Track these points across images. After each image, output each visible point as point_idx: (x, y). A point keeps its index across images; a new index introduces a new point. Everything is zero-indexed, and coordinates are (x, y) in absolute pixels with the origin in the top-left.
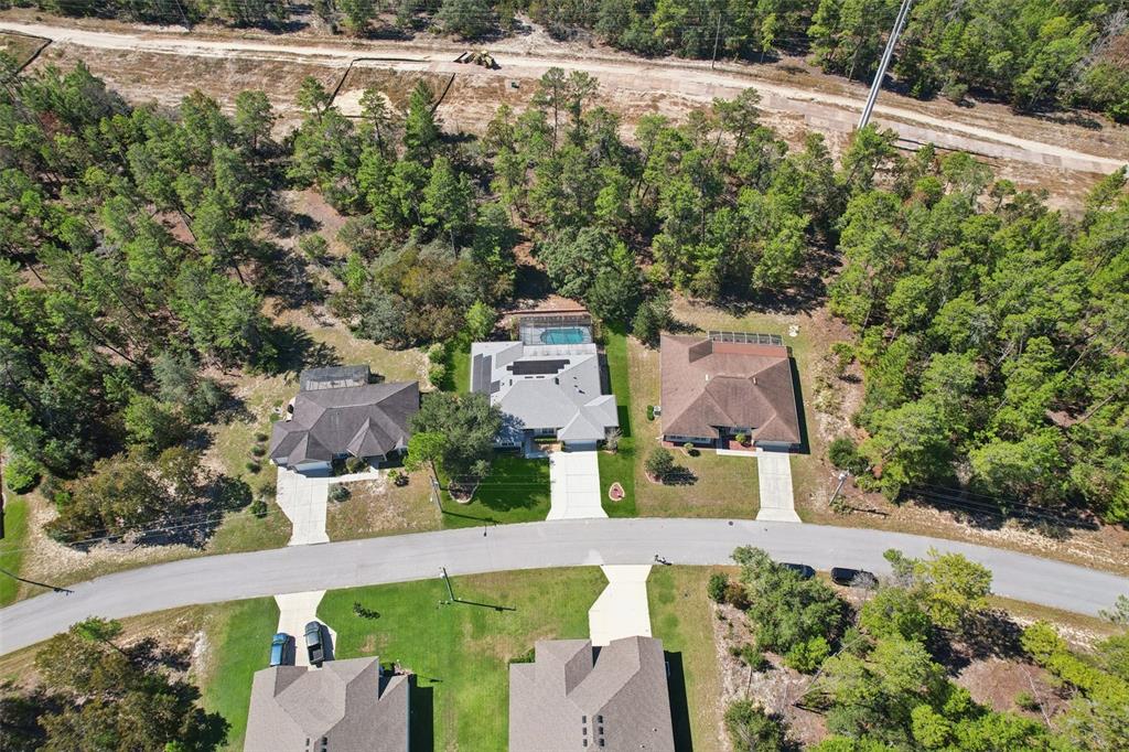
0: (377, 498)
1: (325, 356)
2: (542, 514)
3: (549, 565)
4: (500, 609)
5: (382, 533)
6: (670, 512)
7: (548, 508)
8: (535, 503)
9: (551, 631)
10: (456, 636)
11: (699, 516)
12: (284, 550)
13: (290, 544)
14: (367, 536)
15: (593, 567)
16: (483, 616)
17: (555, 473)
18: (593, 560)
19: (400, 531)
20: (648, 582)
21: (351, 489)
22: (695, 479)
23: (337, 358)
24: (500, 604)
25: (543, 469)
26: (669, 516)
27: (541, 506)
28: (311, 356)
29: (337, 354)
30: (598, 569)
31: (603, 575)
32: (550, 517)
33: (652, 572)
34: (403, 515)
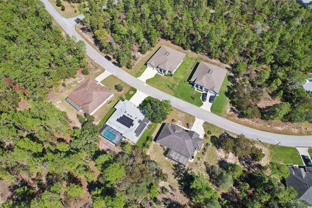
0: (181, 120)
1: (177, 173)
2: (149, 97)
3: (154, 88)
4: (168, 86)
5: (183, 112)
6: (125, 84)
7: (146, 98)
8: (148, 100)
9: (162, 77)
10: (179, 86)
11: (121, 80)
12: (207, 121)
13: (204, 121)
14: (187, 114)
15: (147, 83)
16: (172, 87)
17: (141, 102)
18: (146, 84)
19: (179, 111)
20: (140, 76)
21: (186, 126)
22: (115, 86)
23: (174, 170)
24: (168, 87)
25: (142, 104)
26: (126, 83)
27: (147, 99)
28: (181, 176)
29: (173, 171)
30: (146, 83)
31: (146, 81)
32: (148, 96)
33: (138, 77)
34: (177, 113)
